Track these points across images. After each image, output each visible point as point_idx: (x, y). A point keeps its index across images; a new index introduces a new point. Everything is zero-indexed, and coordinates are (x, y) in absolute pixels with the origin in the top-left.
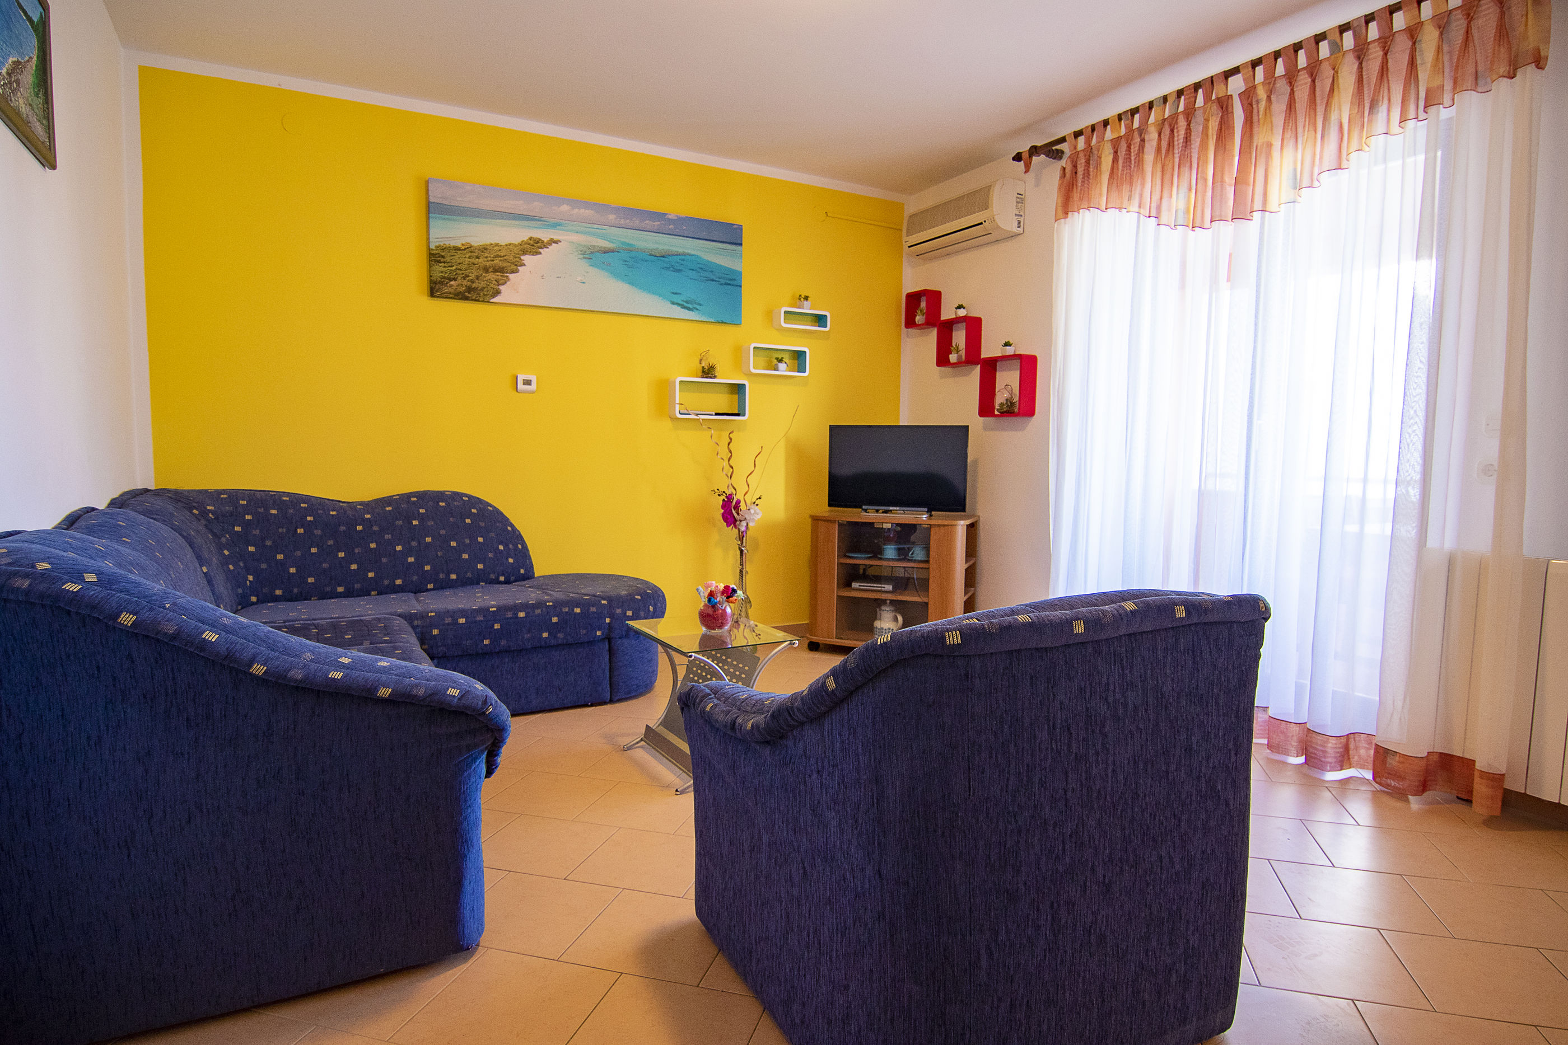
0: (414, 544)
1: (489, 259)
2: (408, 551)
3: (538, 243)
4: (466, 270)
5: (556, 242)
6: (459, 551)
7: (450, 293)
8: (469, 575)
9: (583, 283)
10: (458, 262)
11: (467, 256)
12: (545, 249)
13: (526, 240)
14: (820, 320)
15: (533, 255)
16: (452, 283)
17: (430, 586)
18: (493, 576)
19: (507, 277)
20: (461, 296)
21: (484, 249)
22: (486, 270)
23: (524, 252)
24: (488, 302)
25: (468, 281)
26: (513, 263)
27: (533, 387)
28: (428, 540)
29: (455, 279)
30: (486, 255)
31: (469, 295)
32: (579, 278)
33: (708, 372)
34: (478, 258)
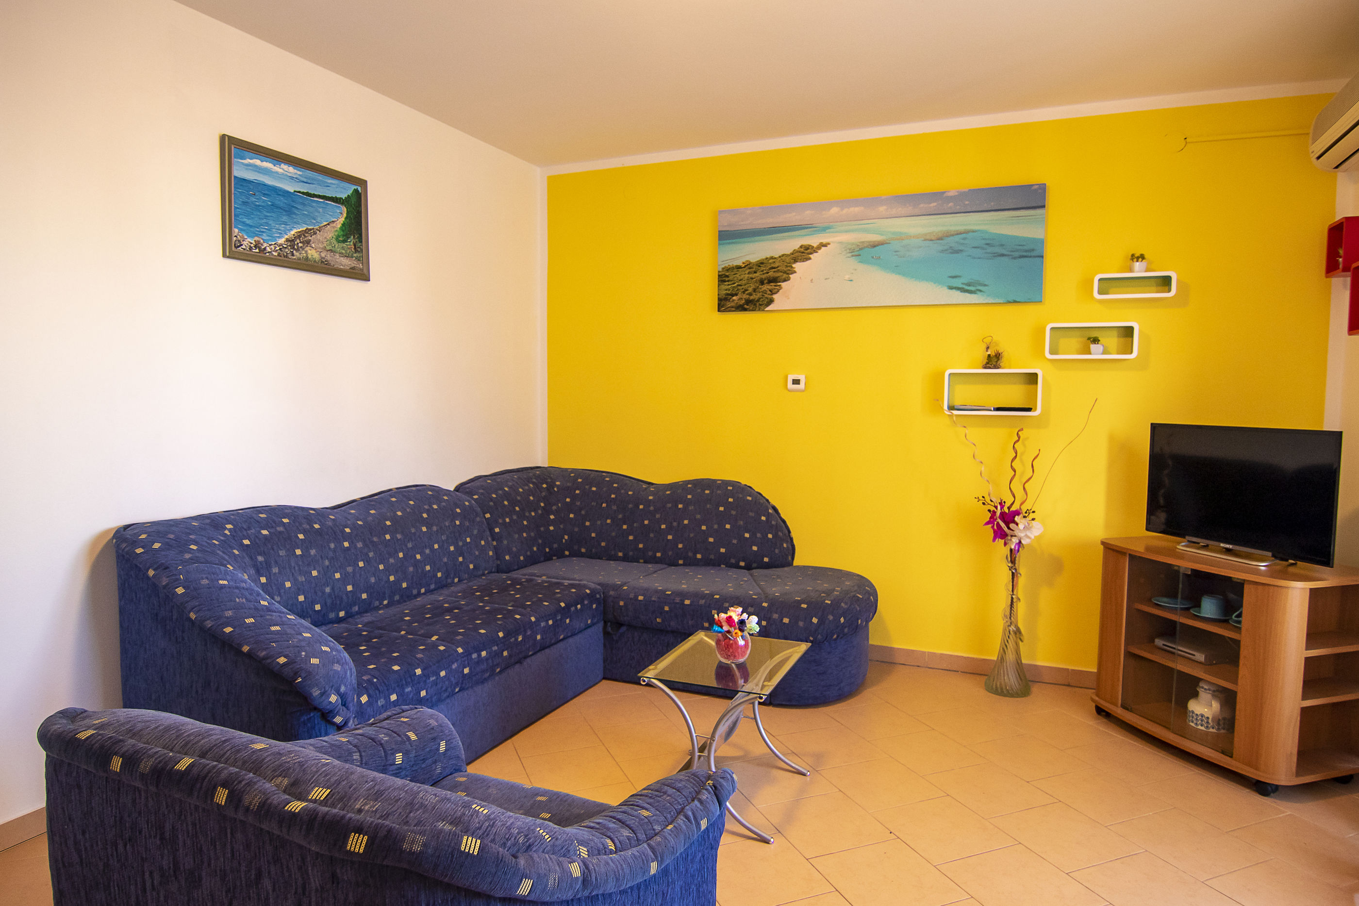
0: (675, 524)
1: (765, 272)
2: (669, 530)
3: (808, 249)
4: (745, 285)
5: (825, 245)
6: (707, 535)
7: (733, 307)
8: (712, 557)
9: (851, 281)
10: (739, 279)
11: (747, 272)
12: (815, 254)
13: (797, 249)
14: (1165, 282)
15: (803, 261)
16: (734, 298)
17: (681, 562)
18: (733, 561)
19: (780, 285)
20: (741, 308)
21: (761, 263)
22: (762, 282)
23: (795, 261)
24: (764, 310)
25: (747, 294)
26: (785, 272)
27: (802, 386)
28: (686, 522)
29: (736, 295)
30: (762, 268)
31: (748, 307)
32: (847, 277)
33: (993, 360)
34: (755, 272)
